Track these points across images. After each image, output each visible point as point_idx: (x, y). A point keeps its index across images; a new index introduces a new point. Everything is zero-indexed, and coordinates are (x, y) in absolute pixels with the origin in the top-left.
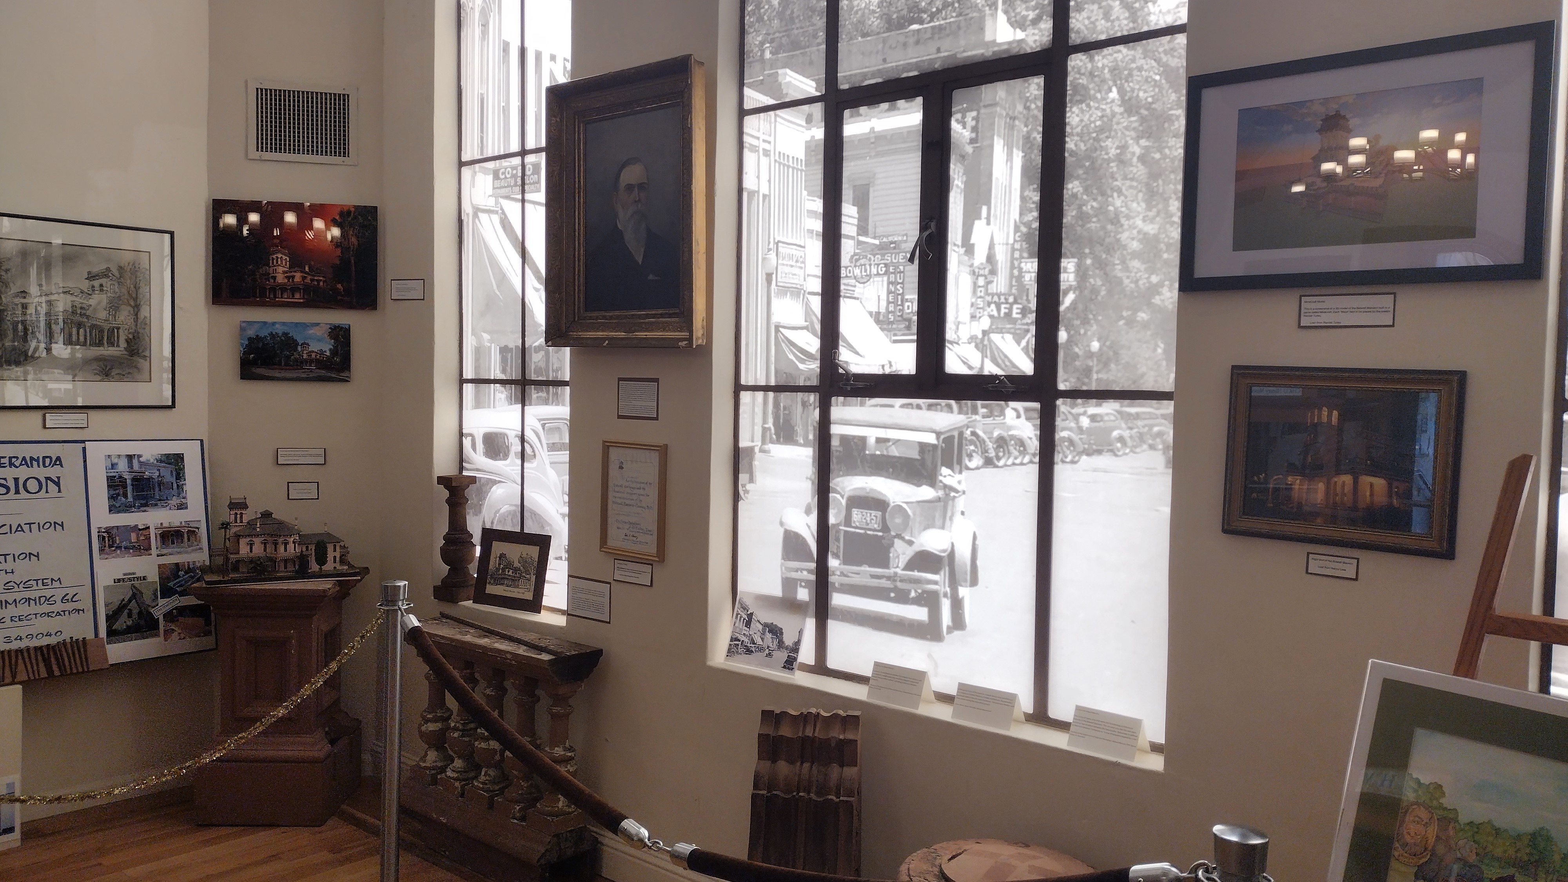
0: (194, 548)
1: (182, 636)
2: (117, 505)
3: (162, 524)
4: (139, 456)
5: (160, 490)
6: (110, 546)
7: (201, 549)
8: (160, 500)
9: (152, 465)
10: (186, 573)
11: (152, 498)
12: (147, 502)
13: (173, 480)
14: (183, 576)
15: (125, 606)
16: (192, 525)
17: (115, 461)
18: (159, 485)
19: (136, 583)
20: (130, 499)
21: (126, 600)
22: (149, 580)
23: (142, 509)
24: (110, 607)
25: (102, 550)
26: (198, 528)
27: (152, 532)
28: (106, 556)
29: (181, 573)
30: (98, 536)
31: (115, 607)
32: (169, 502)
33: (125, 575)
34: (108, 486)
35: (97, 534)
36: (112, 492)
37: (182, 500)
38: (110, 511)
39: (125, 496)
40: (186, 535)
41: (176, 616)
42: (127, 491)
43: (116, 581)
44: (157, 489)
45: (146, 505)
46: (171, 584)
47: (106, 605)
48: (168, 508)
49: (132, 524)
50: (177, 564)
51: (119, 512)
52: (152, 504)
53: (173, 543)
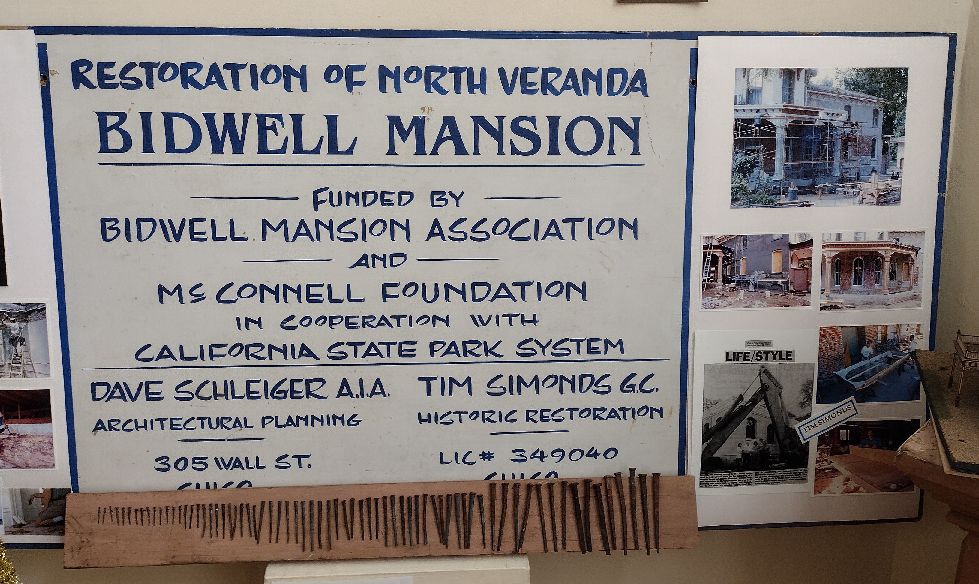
0: (902, 295)
1: (852, 485)
2: (751, 187)
3: (839, 236)
4: (810, 73)
5: (845, 157)
6: (726, 280)
7: (915, 297)
8: (843, 180)
9: (834, 95)
10: (878, 349)
11: (827, 173)
12: (814, 183)
13: (877, 133)
14: (871, 356)
15: (744, 410)
16: (905, 241)
17: (756, 82)
18: (845, 144)
19: (771, 364)
20: (779, 174)
21: (747, 398)
22: (799, 359)
23: (802, 199)
24: (714, 410)
25: (708, 287)
26: (916, 250)
27: (817, 252)
28: (717, 301)
29: (867, 350)
30: (705, 255)
31: (722, 411)
32: (862, 185)
33: (749, 344)
34: (736, 142)
35: (702, 251)
36: (742, 158)
37: (892, 182)
38: (734, 200)
39: (769, 167)
40: (887, 266)
41: (845, 443)
42: (773, 155)
43: (731, 357)
44: (838, 154)
45: (811, 190)
46: (843, 373)
47: (707, 406)
48: (858, 198)
49: (777, 233)
50: (861, 330)
51: (752, 204)
52: (823, 190)
53: (857, 281)
